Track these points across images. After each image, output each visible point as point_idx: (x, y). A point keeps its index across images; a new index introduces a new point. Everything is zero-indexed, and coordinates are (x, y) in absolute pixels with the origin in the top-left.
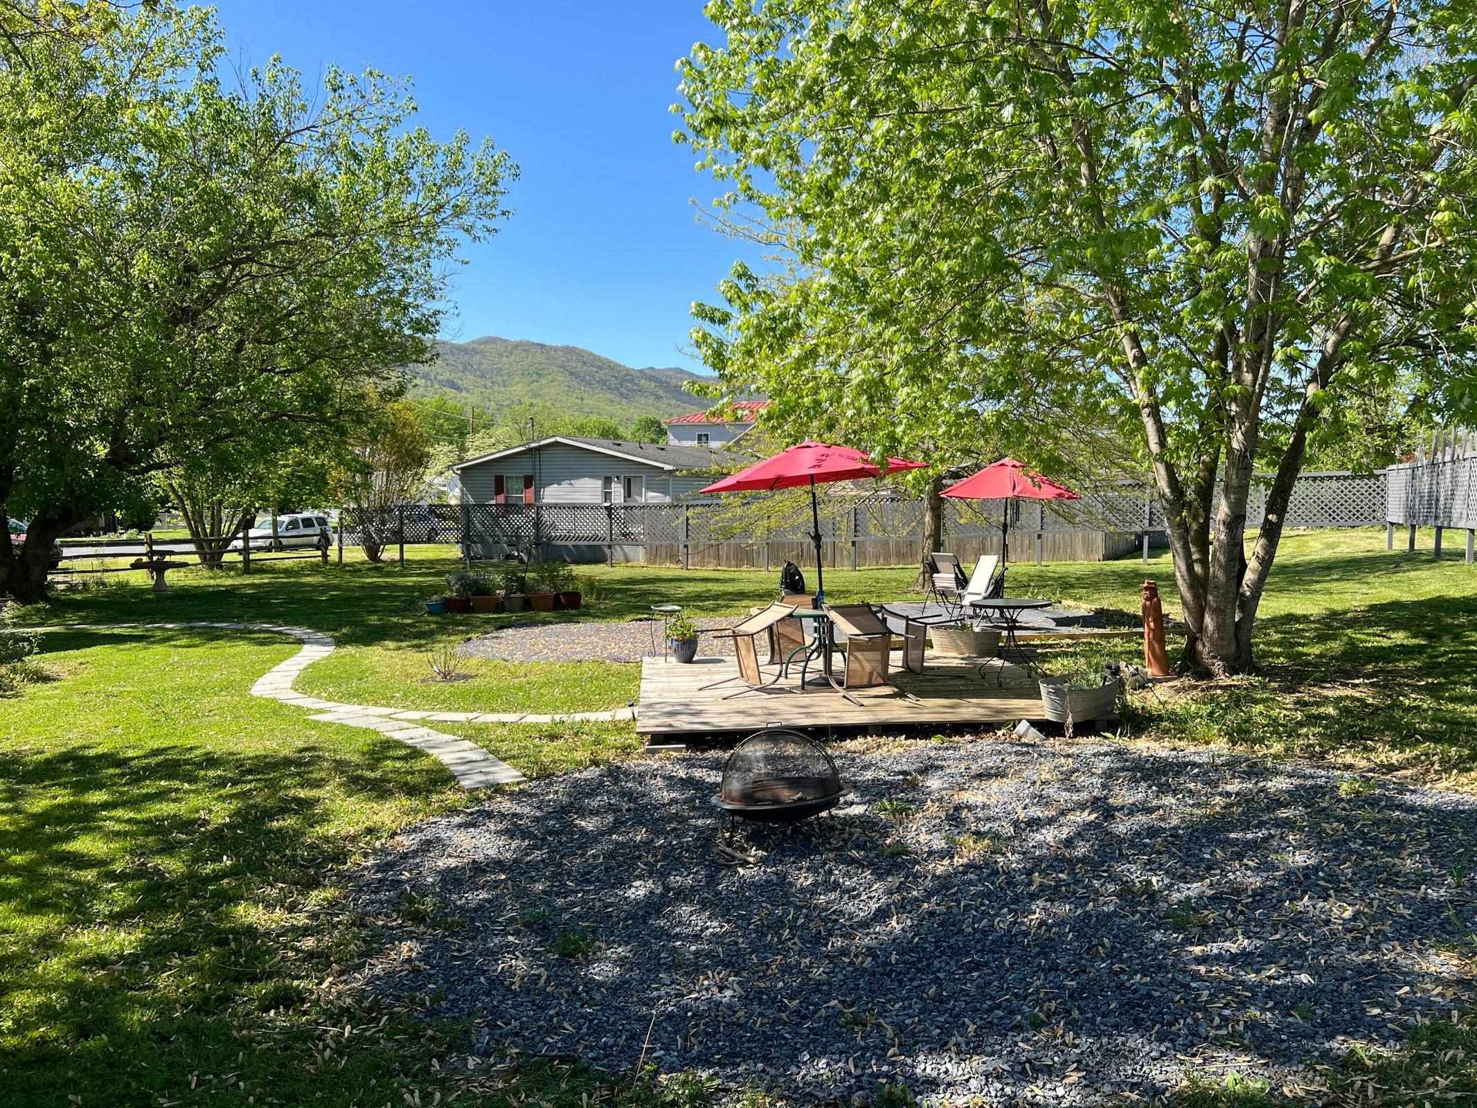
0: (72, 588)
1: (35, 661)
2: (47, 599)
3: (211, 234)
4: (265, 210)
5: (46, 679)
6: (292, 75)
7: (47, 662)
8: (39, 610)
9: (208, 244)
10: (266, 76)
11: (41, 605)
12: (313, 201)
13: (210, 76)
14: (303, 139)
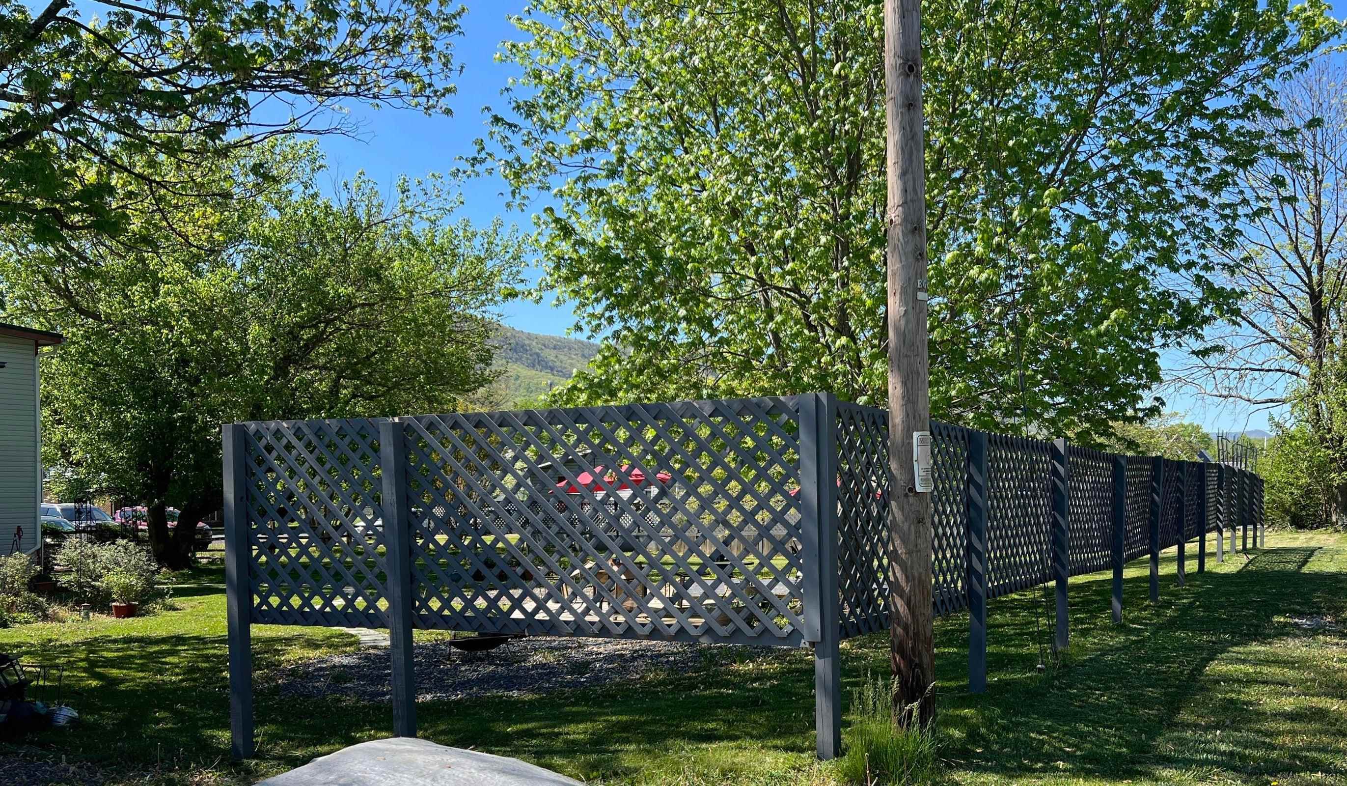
0: (213, 562)
1: (169, 601)
2: (190, 568)
3: (302, 309)
4: (341, 290)
5: (175, 609)
6: (371, 184)
7: (178, 601)
8: (184, 575)
9: (300, 317)
10: (353, 186)
11: (185, 571)
12: (379, 279)
13: (312, 192)
14: (380, 229)
